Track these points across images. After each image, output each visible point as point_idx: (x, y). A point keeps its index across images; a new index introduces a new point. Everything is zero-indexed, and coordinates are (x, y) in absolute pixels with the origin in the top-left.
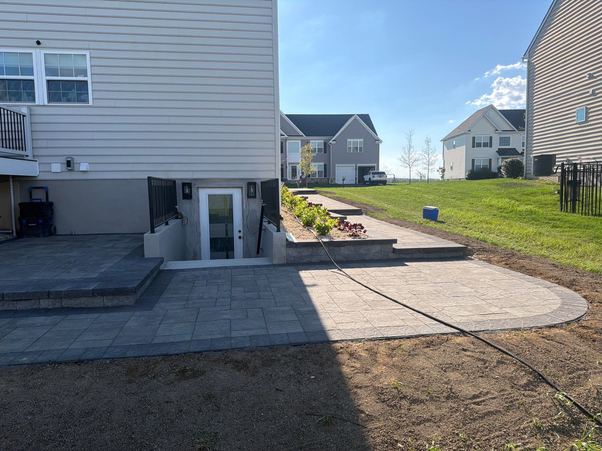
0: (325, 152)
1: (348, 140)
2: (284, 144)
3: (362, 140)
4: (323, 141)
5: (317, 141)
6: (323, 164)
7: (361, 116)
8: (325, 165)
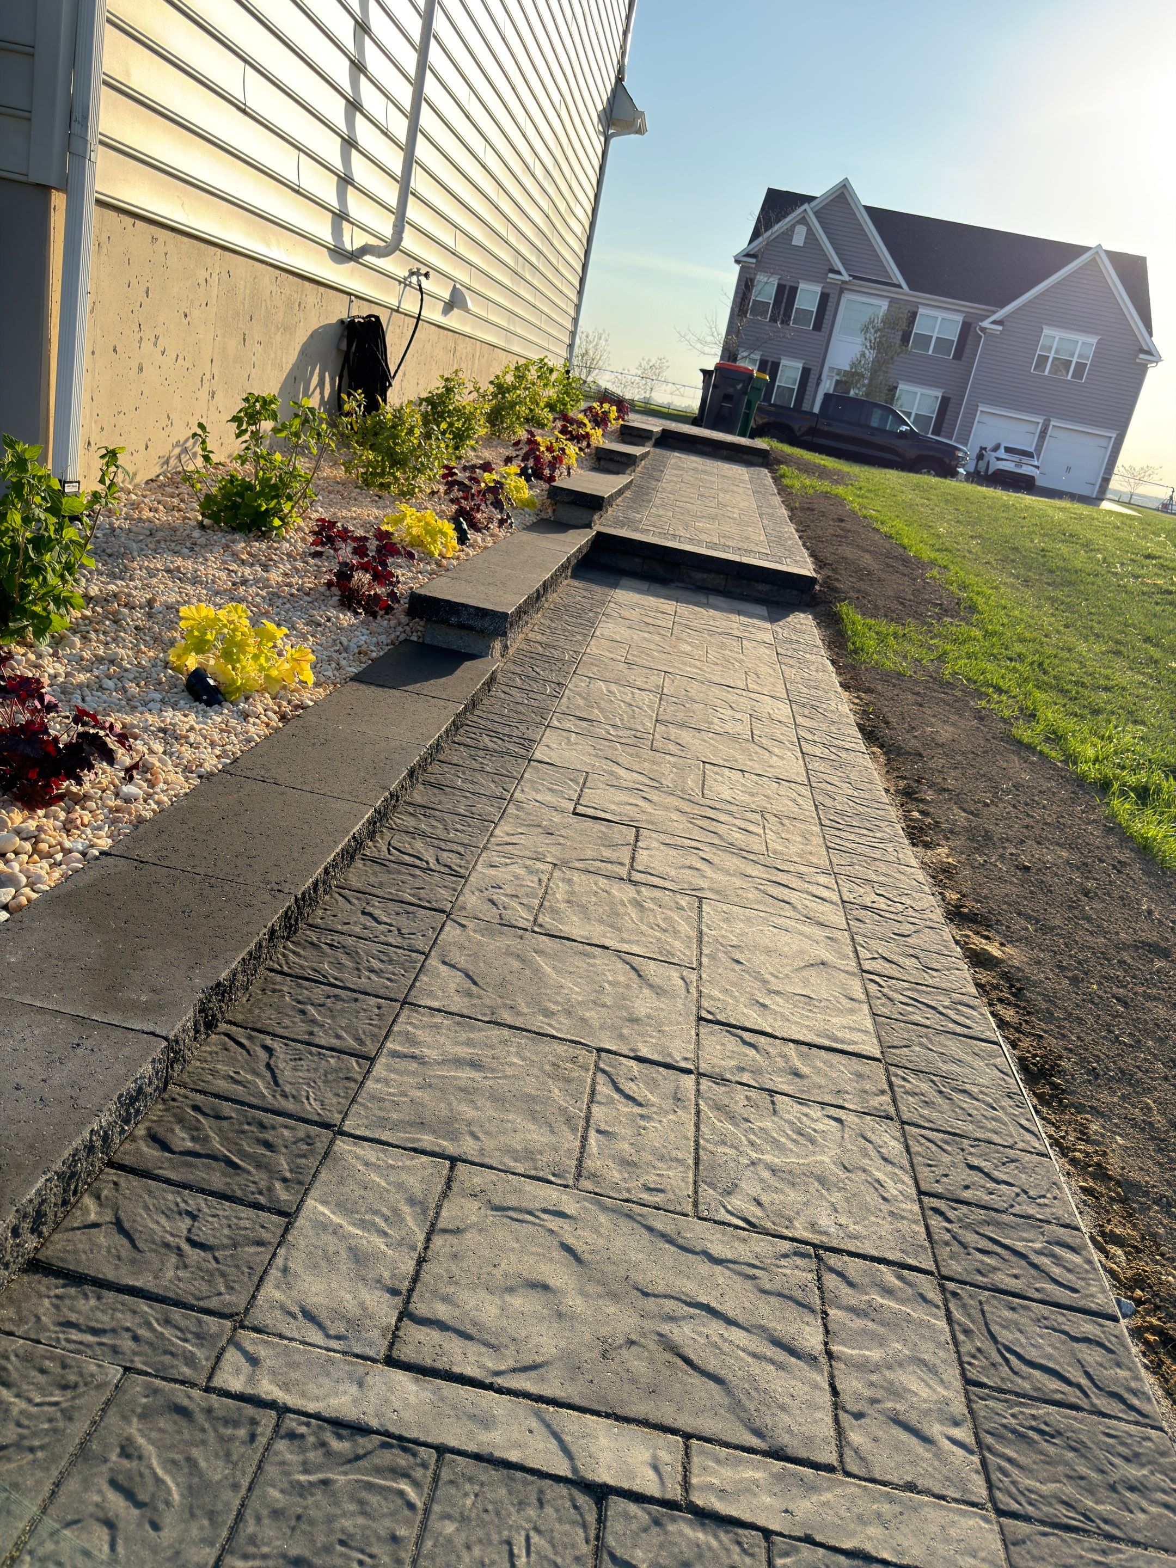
0: (958, 355)
1: (1047, 331)
2: (832, 300)
3: (1093, 340)
4: (959, 318)
5: (941, 315)
6: (939, 394)
7: (1116, 258)
8: (945, 402)
